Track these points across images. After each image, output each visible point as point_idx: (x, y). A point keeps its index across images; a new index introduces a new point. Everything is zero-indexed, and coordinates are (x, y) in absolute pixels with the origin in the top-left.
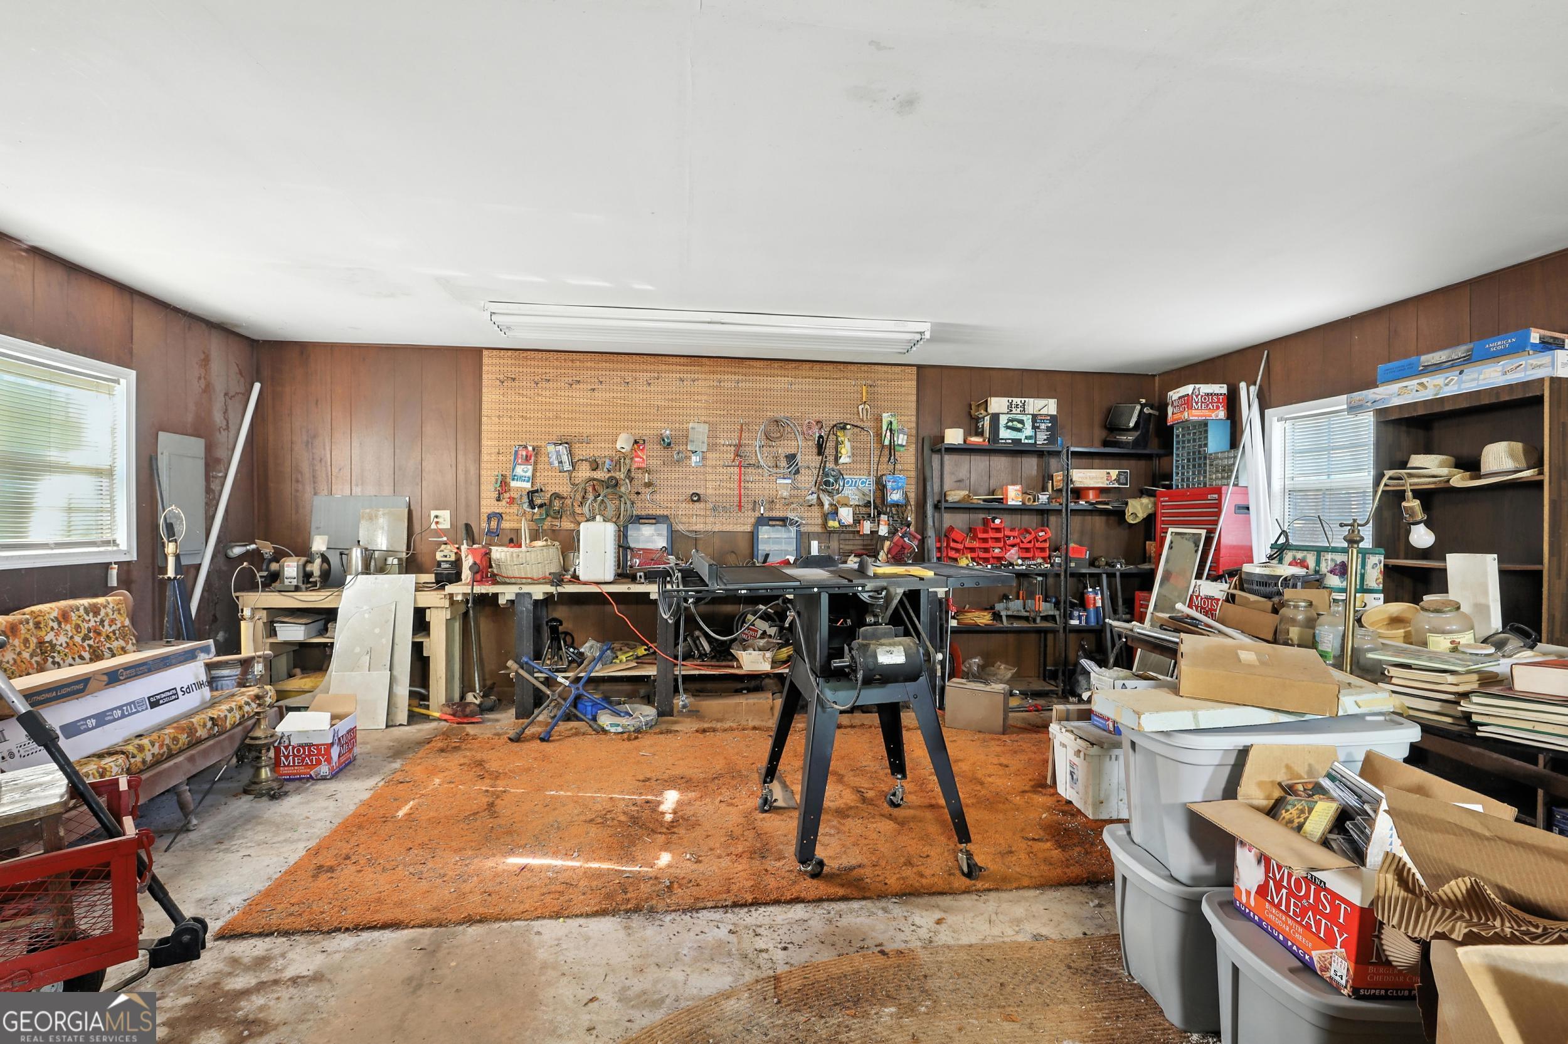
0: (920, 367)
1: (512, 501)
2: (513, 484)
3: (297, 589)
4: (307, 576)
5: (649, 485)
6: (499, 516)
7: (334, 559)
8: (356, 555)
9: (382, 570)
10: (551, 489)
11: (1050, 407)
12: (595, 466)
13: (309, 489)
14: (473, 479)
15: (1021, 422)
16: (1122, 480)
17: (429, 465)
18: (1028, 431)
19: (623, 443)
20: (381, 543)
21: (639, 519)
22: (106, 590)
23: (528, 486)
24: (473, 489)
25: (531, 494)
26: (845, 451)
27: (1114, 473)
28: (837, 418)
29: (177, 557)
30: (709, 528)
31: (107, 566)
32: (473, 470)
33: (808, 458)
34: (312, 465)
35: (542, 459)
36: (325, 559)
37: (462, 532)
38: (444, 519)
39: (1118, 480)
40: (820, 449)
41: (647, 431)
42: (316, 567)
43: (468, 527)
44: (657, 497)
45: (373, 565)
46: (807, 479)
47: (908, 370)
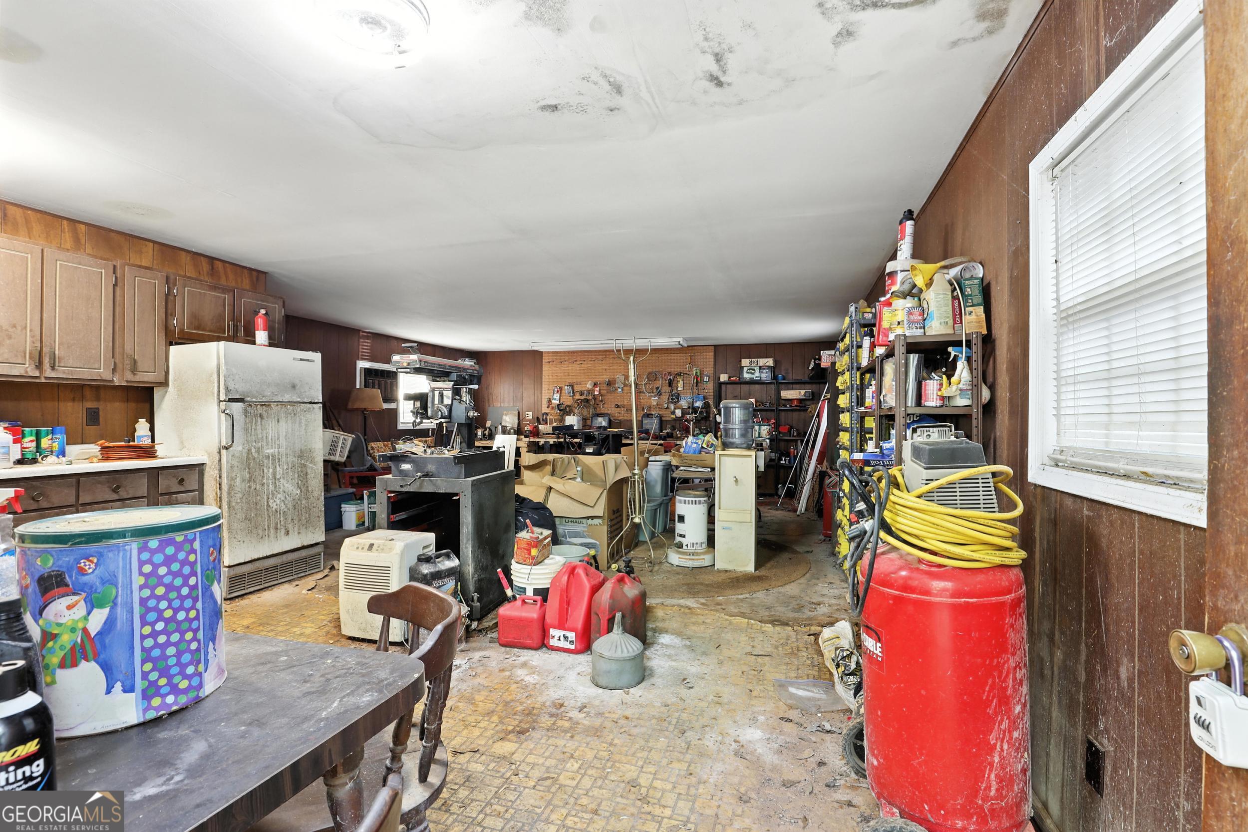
0: (716, 347)
1: (553, 408)
2: (553, 402)
3: (481, 440)
4: (484, 435)
5: (602, 401)
6: (547, 414)
7: (493, 429)
8: (500, 427)
9: (509, 433)
10: (567, 403)
11: (770, 362)
12: (582, 394)
13: (487, 405)
14: (540, 399)
15: (754, 370)
16: (807, 395)
17: (525, 395)
18: (757, 374)
19: (589, 386)
20: (509, 425)
21: (598, 415)
22: (429, 437)
23: (558, 402)
24: (540, 403)
25: (559, 405)
26: (680, 385)
27: (803, 392)
28: (678, 370)
29: (446, 427)
30: (625, 418)
31: (429, 429)
32: (540, 397)
33: (666, 389)
34: (488, 396)
35: (563, 392)
36: (490, 429)
37: (536, 420)
38: (530, 415)
39: (804, 395)
40: (670, 384)
41: (598, 379)
42: (487, 432)
43: (538, 418)
44: (605, 406)
45: (505, 431)
46: (665, 397)
47: (710, 347)
